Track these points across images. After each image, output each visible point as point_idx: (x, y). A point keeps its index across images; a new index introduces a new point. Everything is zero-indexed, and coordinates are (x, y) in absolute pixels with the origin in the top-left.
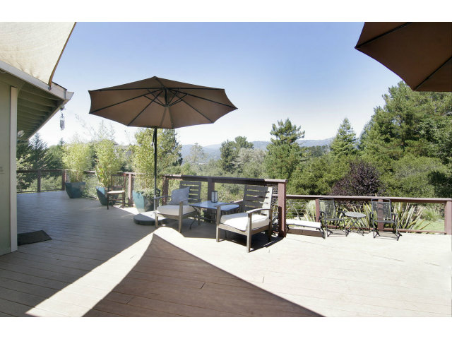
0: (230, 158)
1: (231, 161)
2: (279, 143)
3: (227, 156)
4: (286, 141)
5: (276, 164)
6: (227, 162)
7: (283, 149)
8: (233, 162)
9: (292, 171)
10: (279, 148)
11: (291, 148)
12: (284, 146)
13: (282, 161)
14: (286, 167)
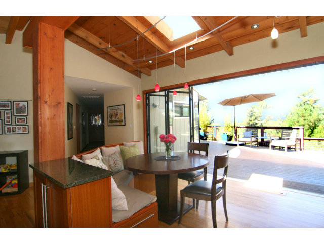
0: (253, 118)
1: (255, 120)
2: (301, 105)
3: (251, 117)
4: (308, 102)
5: (298, 122)
6: (251, 121)
7: (305, 110)
8: (256, 121)
9: (314, 128)
10: (302, 109)
11: (314, 108)
12: (306, 107)
13: (305, 120)
14: (309, 125)
